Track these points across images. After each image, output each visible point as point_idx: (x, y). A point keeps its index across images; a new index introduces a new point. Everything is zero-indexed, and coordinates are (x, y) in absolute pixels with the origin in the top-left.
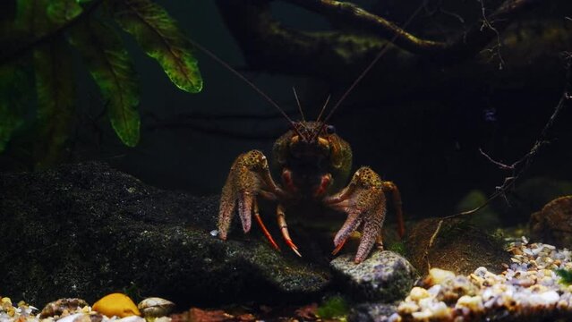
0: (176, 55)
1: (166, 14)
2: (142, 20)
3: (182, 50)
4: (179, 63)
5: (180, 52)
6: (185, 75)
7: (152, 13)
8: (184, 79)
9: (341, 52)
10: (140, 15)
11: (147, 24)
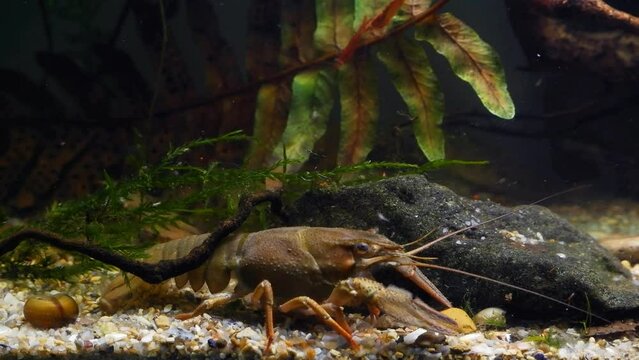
0: (488, 79)
1: (477, 37)
2: (454, 42)
3: (493, 74)
4: (491, 86)
5: (491, 76)
6: (498, 100)
7: (464, 36)
8: (496, 103)
9: (623, 55)
10: (453, 37)
11: (460, 47)
